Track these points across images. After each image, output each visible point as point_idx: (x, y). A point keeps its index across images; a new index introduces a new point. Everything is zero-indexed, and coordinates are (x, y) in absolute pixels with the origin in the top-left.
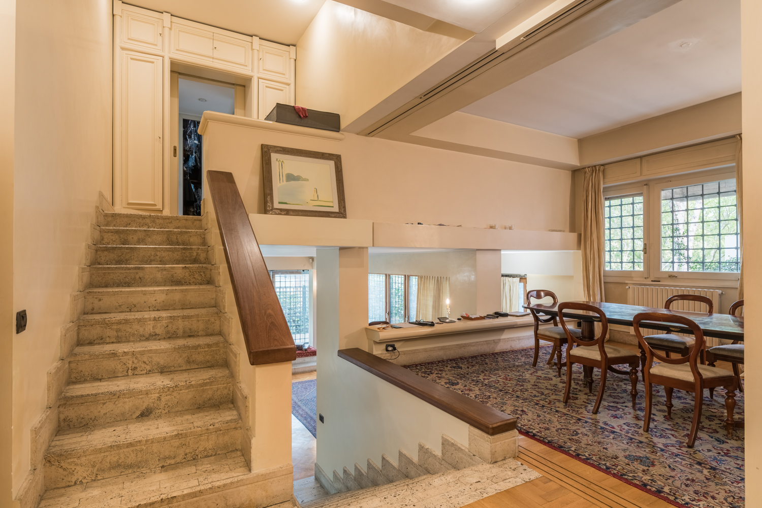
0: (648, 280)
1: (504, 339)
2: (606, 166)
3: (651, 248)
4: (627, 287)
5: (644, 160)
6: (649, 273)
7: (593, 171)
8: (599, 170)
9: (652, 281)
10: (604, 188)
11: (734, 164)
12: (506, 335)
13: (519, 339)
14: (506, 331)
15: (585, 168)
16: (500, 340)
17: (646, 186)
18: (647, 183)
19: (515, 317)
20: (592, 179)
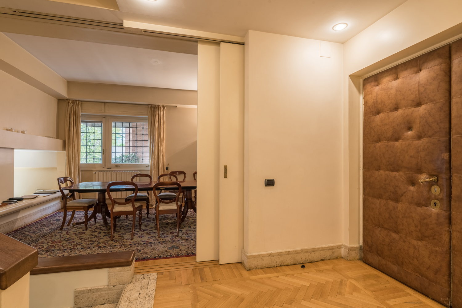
0: (104, 168)
1: (20, 218)
2: (83, 102)
3: (106, 151)
4: (94, 173)
5: (106, 104)
6: (105, 165)
7: (74, 103)
8: (78, 103)
9: (107, 169)
10: (81, 115)
11: (147, 117)
12: (20, 215)
13: (30, 215)
14: (21, 212)
15: (69, 100)
16: (17, 219)
17: (104, 118)
18: (105, 117)
19: (29, 200)
20: (74, 107)
